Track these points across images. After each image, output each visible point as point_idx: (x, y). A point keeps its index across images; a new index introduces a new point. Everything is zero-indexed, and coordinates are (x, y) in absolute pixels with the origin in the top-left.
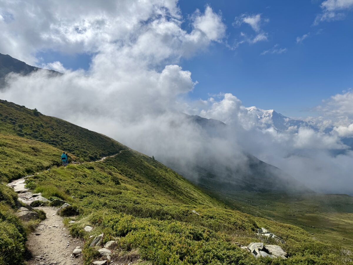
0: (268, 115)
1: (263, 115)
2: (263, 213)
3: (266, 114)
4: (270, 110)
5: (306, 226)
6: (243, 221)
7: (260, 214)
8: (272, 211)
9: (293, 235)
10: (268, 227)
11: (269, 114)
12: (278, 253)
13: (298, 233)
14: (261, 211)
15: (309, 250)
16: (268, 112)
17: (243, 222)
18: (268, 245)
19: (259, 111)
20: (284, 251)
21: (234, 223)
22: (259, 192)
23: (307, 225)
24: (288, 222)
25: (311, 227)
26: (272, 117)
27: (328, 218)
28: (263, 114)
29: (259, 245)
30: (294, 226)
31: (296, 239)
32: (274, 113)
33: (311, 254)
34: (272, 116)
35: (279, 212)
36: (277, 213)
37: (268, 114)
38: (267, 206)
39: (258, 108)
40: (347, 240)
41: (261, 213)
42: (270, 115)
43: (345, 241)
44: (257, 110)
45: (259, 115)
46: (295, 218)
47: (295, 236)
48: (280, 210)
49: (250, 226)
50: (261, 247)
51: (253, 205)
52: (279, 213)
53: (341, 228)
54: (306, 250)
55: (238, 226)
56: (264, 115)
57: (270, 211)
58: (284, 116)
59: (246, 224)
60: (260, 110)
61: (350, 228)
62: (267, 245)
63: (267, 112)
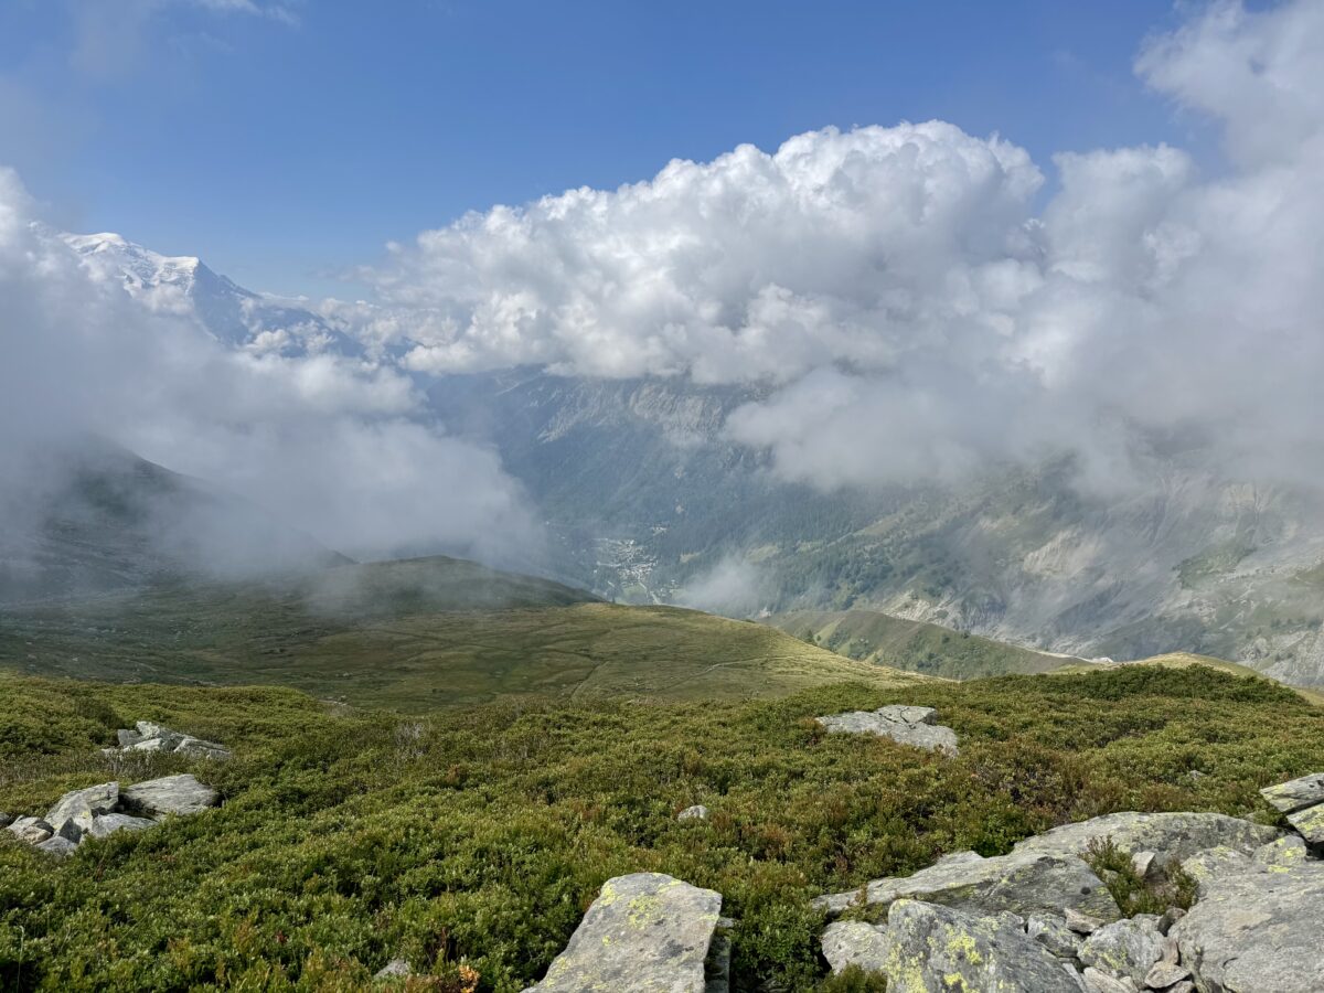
0: (174, 277)
1: (156, 276)
2: (164, 665)
3: (169, 271)
4: (185, 258)
5: (323, 677)
6: (51, 715)
7: (150, 671)
8: (200, 652)
9: (263, 721)
10: (168, 712)
11: (181, 272)
12: (180, 803)
13: (284, 708)
14: (153, 658)
15: (296, 758)
16: (175, 264)
17: (53, 719)
18: (142, 785)
19: (135, 255)
20: (207, 785)
21: (7, 734)
22: (148, 588)
23: (324, 673)
24: (262, 677)
25: (341, 676)
26: (193, 288)
27: (391, 638)
28: (154, 271)
29: (100, 793)
30: (270, 688)
31: (273, 730)
32: (201, 270)
33: (305, 767)
34: (191, 283)
35: (229, 647)
36: (222, 652)
37: (178, 271)
38: (180, 636)
39: (132, 244)
40: (442, 691)
41: (157, 664)
42: (186, 279)
43: (437, 695)
44: (127, 251)
45: (138, 274)
46: (288, 659)
47: (269, 721)
48: (230, 642)
49: (83, 727)
50: (109, 798)
51: (123, 642)
52: (228, 654)
53: (427, 661)
54: (287, 762)
55: (24, 739)
56: (161, 275)
57: (195, 652)
58: (239, 288)
59: (66, 723)
60: (140, 251)
61: (451, 653)
62: (137, 786)
63: (170, 264)
